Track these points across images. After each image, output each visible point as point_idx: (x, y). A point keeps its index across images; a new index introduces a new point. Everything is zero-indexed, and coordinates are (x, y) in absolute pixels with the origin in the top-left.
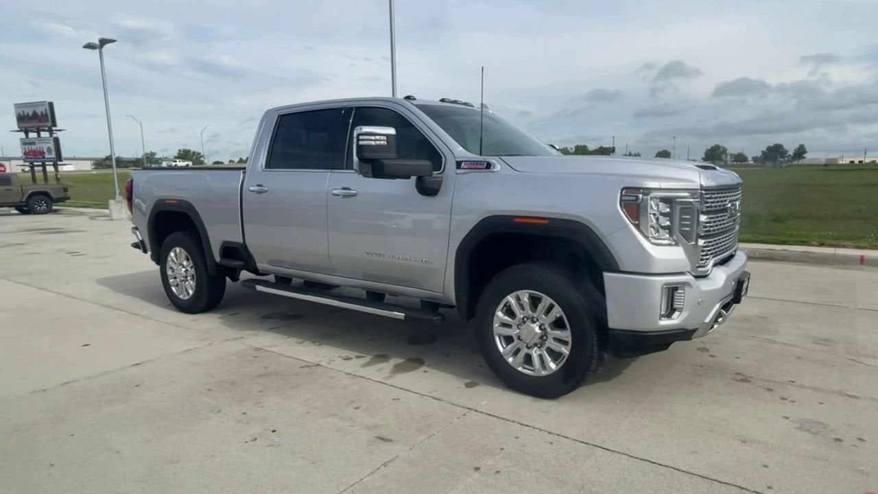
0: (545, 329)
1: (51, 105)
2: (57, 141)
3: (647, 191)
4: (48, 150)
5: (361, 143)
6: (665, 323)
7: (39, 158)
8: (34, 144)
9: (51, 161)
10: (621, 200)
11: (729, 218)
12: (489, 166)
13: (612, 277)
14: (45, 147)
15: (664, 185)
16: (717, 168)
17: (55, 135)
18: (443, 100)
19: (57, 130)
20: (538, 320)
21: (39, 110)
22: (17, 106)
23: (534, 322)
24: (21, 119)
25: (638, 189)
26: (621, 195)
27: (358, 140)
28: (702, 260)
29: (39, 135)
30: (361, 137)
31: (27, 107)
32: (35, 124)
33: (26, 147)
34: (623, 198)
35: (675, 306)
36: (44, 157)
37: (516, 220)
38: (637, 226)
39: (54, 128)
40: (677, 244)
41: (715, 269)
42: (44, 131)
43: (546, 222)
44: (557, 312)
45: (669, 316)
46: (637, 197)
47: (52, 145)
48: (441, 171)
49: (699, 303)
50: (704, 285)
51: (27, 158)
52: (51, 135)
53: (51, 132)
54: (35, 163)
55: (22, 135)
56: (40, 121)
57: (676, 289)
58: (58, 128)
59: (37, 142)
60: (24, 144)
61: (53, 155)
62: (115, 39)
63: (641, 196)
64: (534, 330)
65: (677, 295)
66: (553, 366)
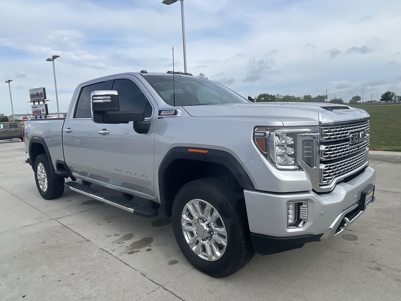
0: (211, 227)
1: (44, 89)
2: (46, 106)
3: (274, 128)
4: (42, 110)
5: (95, 101)
6: (292, 230)
7: (39, 114)
8: (37, 107)
9: (43, 115)
10: (254, 136)
11: (351, 145)
12: (176, 113)
13: (249, 194)
14: (41, 108)
15: (287, 123)
16: (349, 107)
17: (45, 103)
18: (168, 72)
19: (46, 101)
20: (206, 220)
21: (39, 92)
22: (30, 90)
23: (204, 222)
24: (32, 96)
25: (266, 128)
26: (254, 132)
27: (93, 99)
28: (324, 180)
29: (39, 103)
30: (95, 98)
31: (34, 90)
32: (38, 98)
33: (34, 109)
34: (256, 134)
35: (301, 217)
36: (41, 114)
37: (189, 150)
38: (266, 156)
39: (45, 100)
40: (300, 169)
41: (338, 186)
42: (41, 101)
43: (206, 152)
44: (216, 214)
45: (296, 225)
46: (265, 133)
47: (44, 108)
48: (151, 117)
49: (321, 215)
50: (326, 200)
51: (34, 114)
52: (44, 103)
53: (44, 102)
54: (37, 117)
55: (32, 104)
56: (39, 97)
57: (301, 204)
58: (46, 100)
59: (38, 106)
60: (33, 108)
61: (45, 112)
62: (59, 55)
63: (268, 132)
64: (203, 227)
65: (301, 208)
66: (218, 254)
